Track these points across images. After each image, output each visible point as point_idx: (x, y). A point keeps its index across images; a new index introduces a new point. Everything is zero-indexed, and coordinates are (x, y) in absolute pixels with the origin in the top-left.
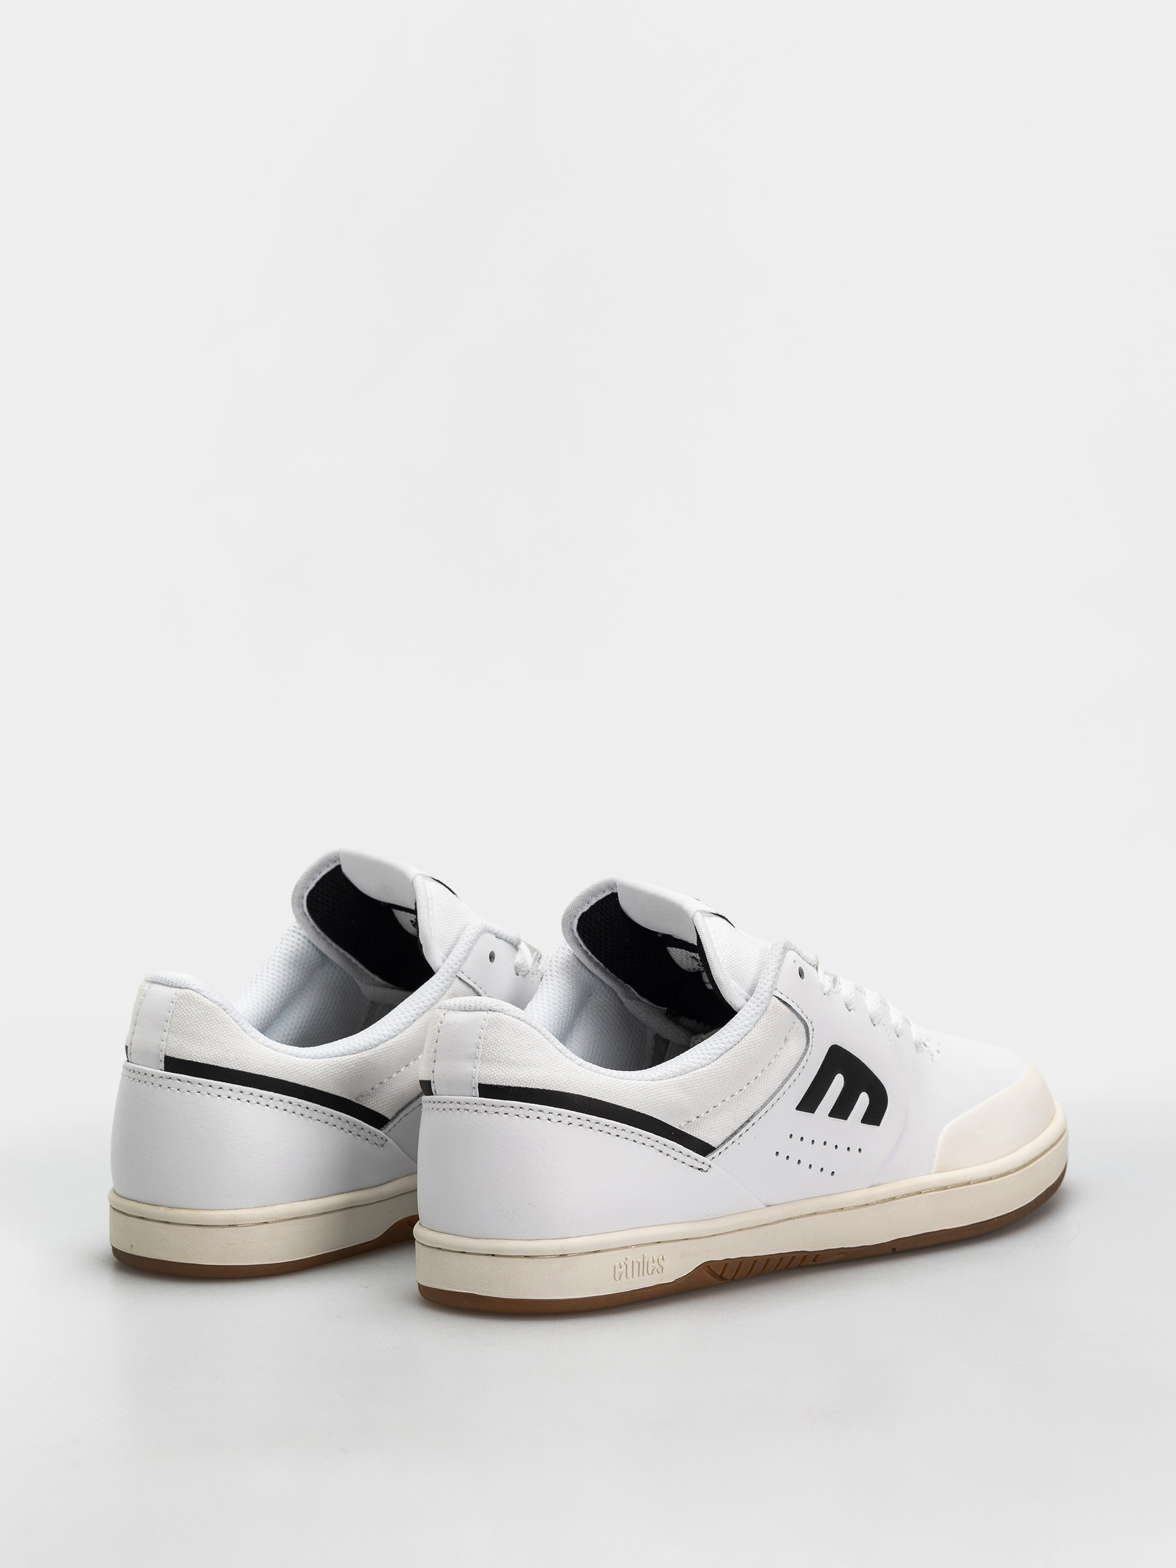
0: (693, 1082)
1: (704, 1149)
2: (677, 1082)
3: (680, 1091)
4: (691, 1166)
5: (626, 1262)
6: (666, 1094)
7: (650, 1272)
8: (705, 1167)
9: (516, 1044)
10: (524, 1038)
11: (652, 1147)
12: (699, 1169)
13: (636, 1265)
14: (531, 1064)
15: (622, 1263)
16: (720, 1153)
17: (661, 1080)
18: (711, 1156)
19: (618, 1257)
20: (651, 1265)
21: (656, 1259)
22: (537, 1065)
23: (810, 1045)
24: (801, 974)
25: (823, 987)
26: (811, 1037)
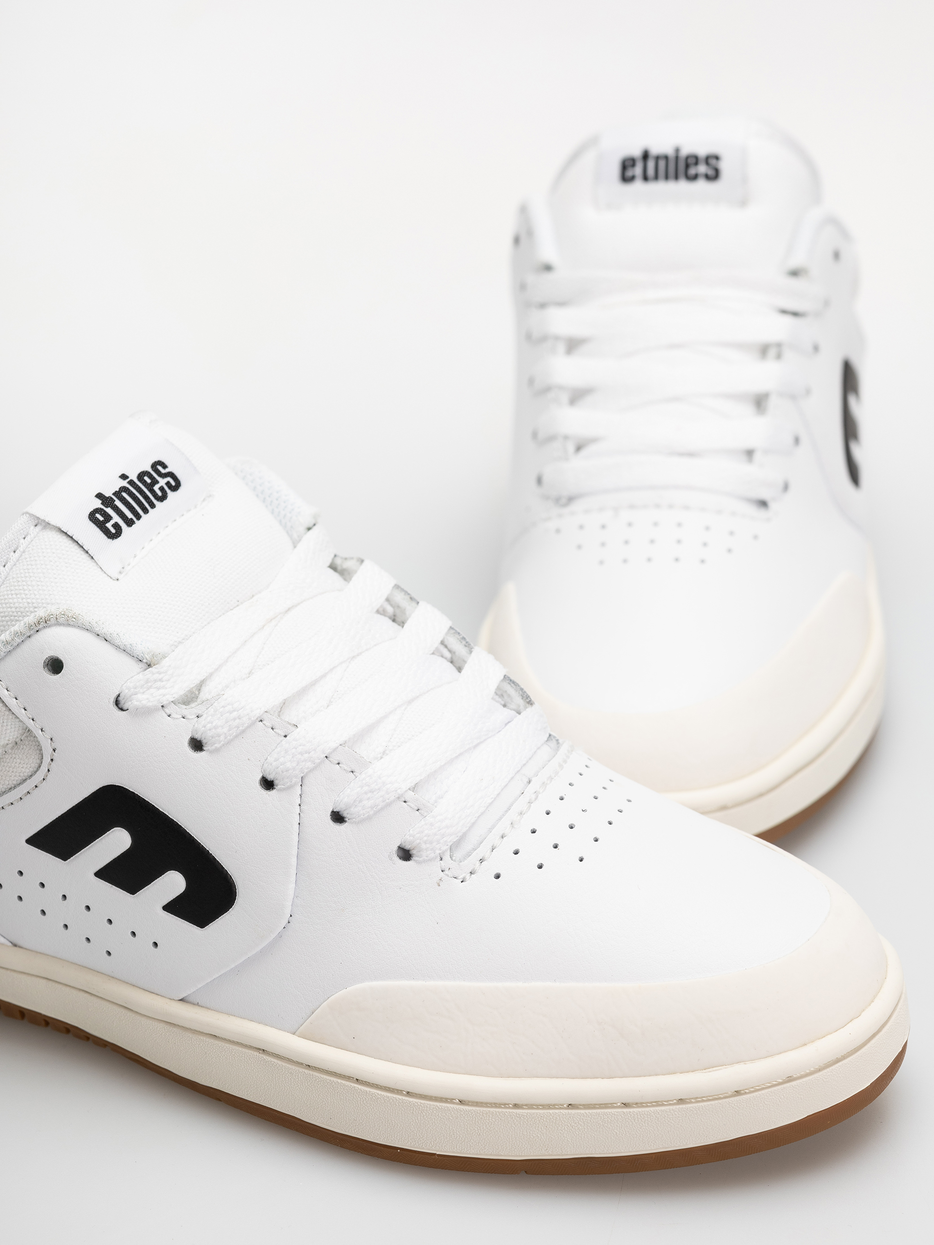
23: (44, 768)
24: (55, 666)
25: (120, 698)
26: (46, 760)
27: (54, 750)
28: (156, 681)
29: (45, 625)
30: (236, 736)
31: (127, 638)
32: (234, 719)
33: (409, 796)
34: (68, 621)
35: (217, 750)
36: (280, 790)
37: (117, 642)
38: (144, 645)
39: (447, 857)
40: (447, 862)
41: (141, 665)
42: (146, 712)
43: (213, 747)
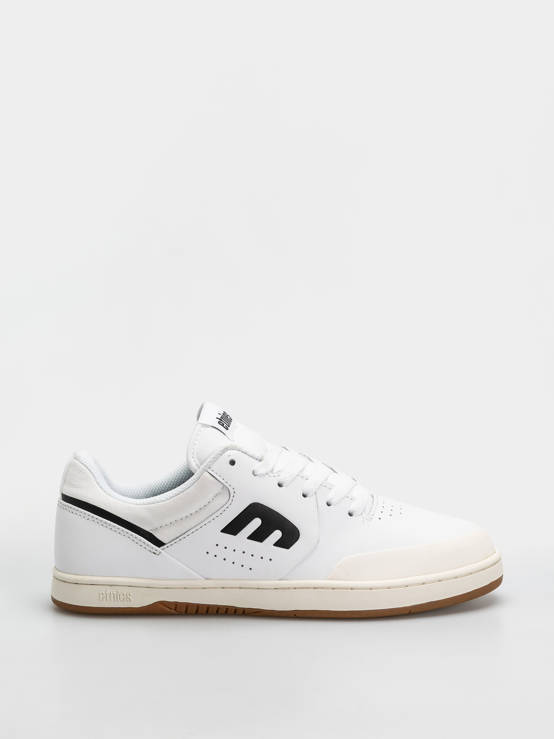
0: (155, 509)
1: (159, 543)
2: (147, 507)
3: (147, 512)
4: (150, 551)
5: (106, 592)
6: (139, 512)
7: (122, 599)
8: (157, 553)
9: (77, 476)
10: (81, 474)
11: (129, 537)
12: (154, 553)
13: (112, 596)
14: (80, 487)
15: (104, 593)
16: (168, 547)
17: (140, 505)
18: (162, 547)
19: (103, 589)
20: (122, 596)
21: (125, 593)
22: (82, 488)
23: (231, 500)
24: (232, 463)
25: (254, 472)
26: (232, 496)
27: (234, 493)
28: (264, 465)
29: (227, 450)
30: (293, 480)
31: (251, 453)
32: (291, 475)
33: (348, 495)
34: (234, 448)
35: (288, 485)
36: (310, 496)
37: (250, 454)
38: (258, 455)
39: (363, 514)
40: (364, 515)
41: (258, 461)
42: (262, 475)
43: (286, 485)
